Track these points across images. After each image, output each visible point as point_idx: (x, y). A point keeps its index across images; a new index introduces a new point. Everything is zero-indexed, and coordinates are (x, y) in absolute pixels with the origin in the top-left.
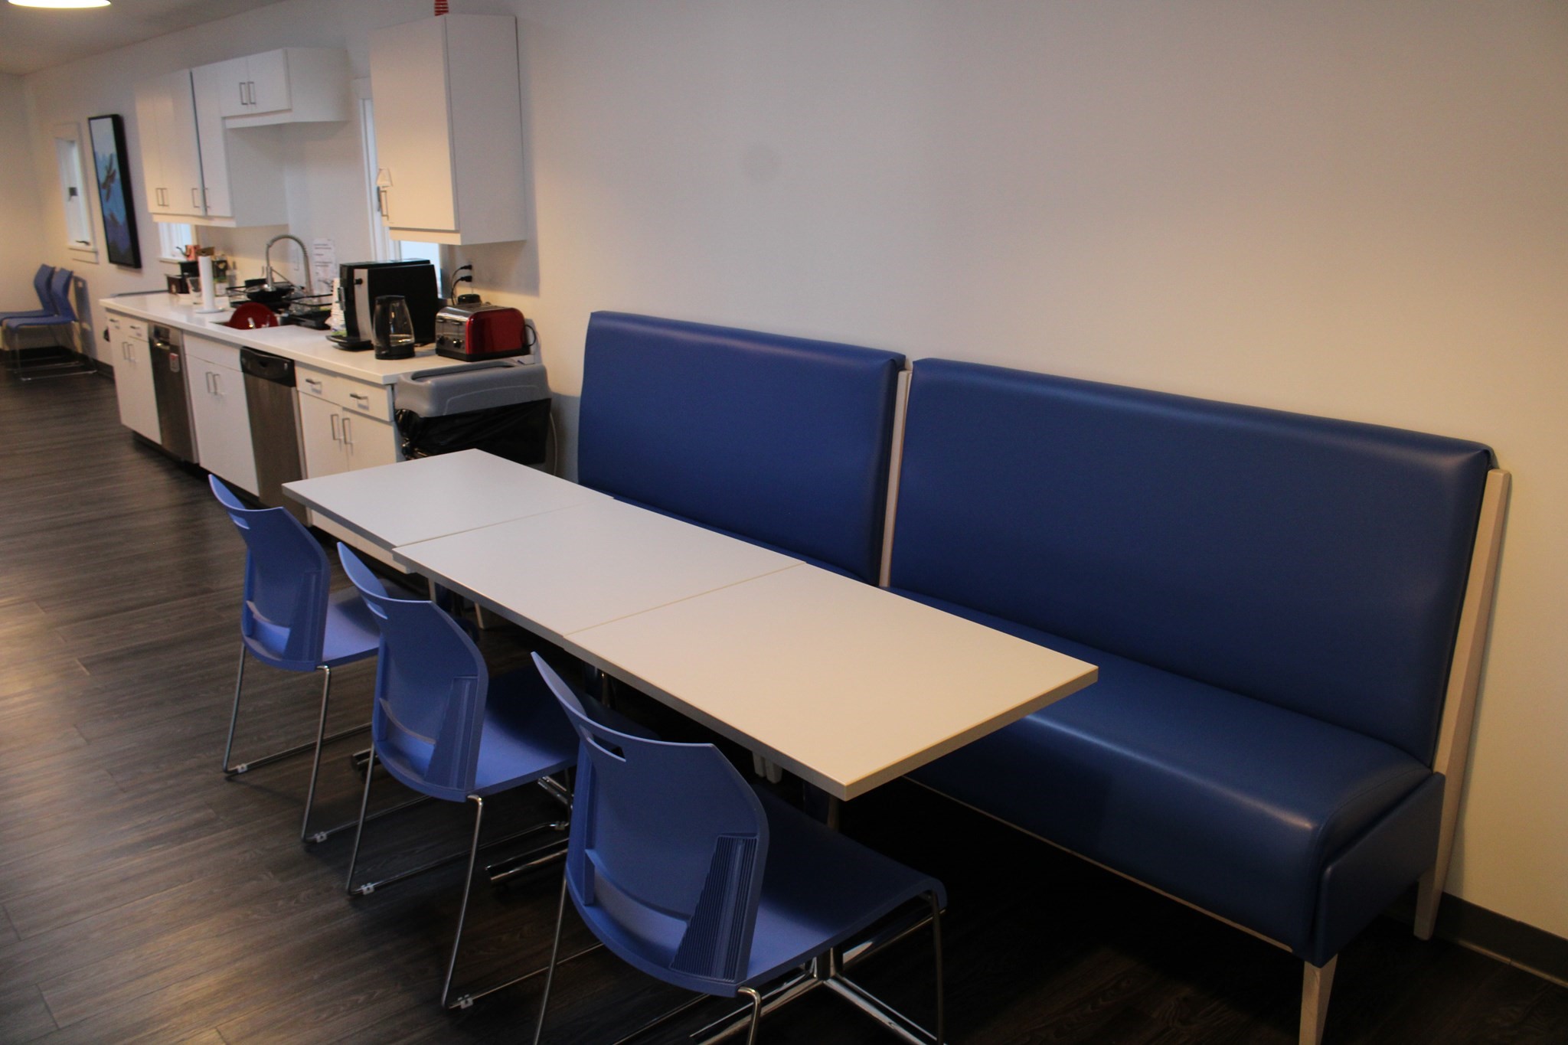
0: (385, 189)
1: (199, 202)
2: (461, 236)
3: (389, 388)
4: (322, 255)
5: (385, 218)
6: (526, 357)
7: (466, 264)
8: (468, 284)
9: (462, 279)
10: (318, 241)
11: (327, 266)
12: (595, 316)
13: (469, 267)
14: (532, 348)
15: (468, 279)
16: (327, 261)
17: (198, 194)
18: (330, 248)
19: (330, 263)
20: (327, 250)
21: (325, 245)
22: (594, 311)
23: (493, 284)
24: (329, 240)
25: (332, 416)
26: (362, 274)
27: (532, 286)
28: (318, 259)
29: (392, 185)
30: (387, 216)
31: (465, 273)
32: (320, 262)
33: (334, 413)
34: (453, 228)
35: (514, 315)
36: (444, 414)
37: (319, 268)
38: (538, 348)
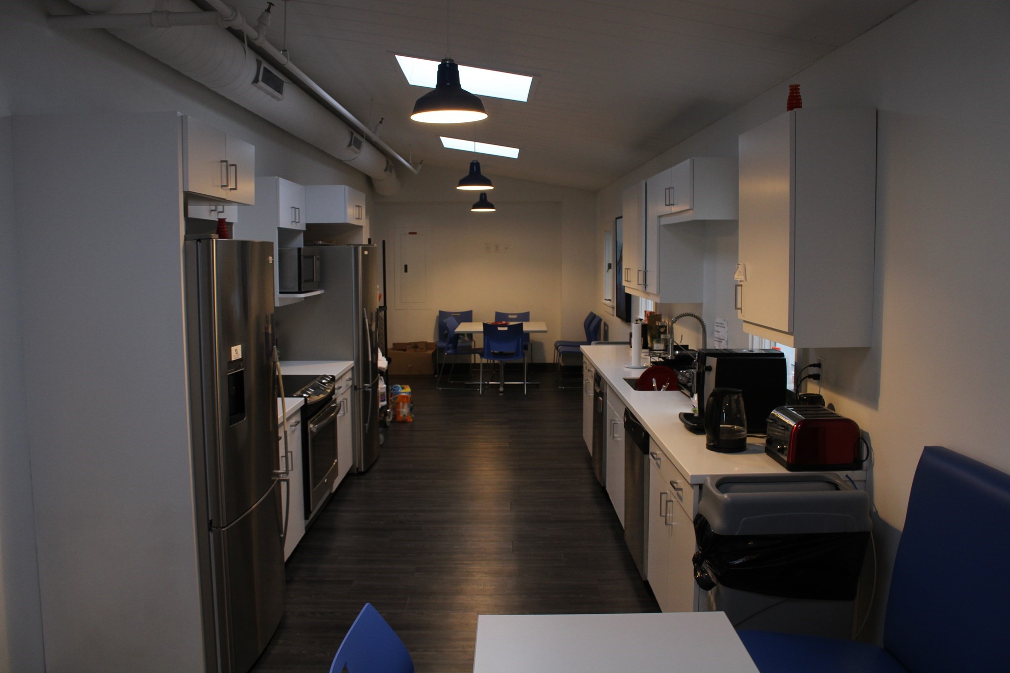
0: (741, 283)
1: (641, 281)
2: (794, 338)
3: (698, 487)
4: (719, 332)
5: (739, 311)
6: (857, 472)
7: (816, 363)
8: (816, 381)
9: (810, 376)
10: (718, 320)
11: (721, 342)
12: (928, 450)
13: (818, 365)
14: (865, 464)
15: (816, 377)
16: (721, 338)
17: (641, 275)
18: (724, 327)
19: (724, 340)
20: (723, 329)
21: (722, 324)
22: (929, 445)
23: (838, 386)
24: (724, 320)
25: (661, 494)
26: (712, 362)
27: (871, 397)
28: (716, 335)
29: (746, 280)
30: (741, 309)
31: (813, 371)
32: (717, 338)
33: (663, 491)
34: (786, 330)
35: (850, 426)
36: (736, 534)
37: (716, 342)
38: (871, 465)
